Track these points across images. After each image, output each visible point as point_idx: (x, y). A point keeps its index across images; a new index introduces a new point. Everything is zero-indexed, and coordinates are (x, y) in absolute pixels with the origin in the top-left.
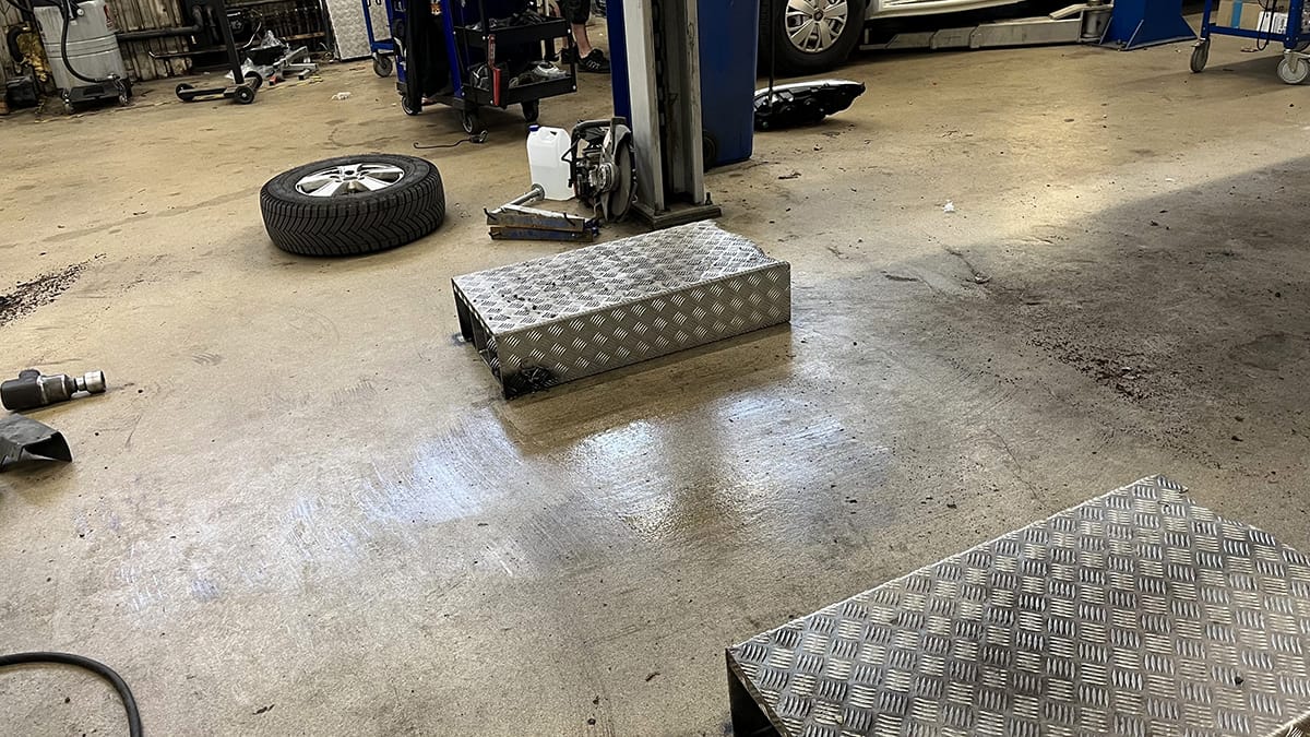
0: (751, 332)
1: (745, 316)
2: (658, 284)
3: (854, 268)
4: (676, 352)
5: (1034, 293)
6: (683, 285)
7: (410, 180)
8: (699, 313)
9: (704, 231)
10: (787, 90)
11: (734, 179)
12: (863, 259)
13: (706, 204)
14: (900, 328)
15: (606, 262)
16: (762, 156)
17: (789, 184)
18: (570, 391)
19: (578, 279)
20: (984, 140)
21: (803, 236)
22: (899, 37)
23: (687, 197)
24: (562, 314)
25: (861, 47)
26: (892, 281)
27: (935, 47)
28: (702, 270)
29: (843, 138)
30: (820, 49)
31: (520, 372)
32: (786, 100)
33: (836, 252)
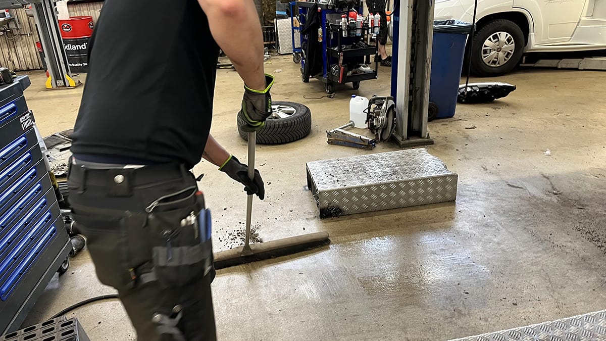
0: (436, 203)
1: (434, 195)
2: (394, 176)
3: (493, 178)
4: (399, 208)
5: (583, 203)
6: (405, 178)
7: (297, 115)
8: (412, 192)
9: (421, 153)
10: (476, 86)
11: (443, 126)
12: (497, 174)
13: (427, 138)
14: (509, 211)
15: (373, 163)
16: (460, 116)
17: (470, 132)
18: (348, 219)
19: (359, 169)
20: (576, 119)
21: (471, 159)
22: (541, 61)
23: (418, 134)
24: (349, 185)
25: (521, 65)
26: (510, 187)
27: (559, 67)
28: (415, 172)
29: (502, 111)
30: (499, 65)
31: (328, 208)
32: (475, 91)
33: (485, 169)
